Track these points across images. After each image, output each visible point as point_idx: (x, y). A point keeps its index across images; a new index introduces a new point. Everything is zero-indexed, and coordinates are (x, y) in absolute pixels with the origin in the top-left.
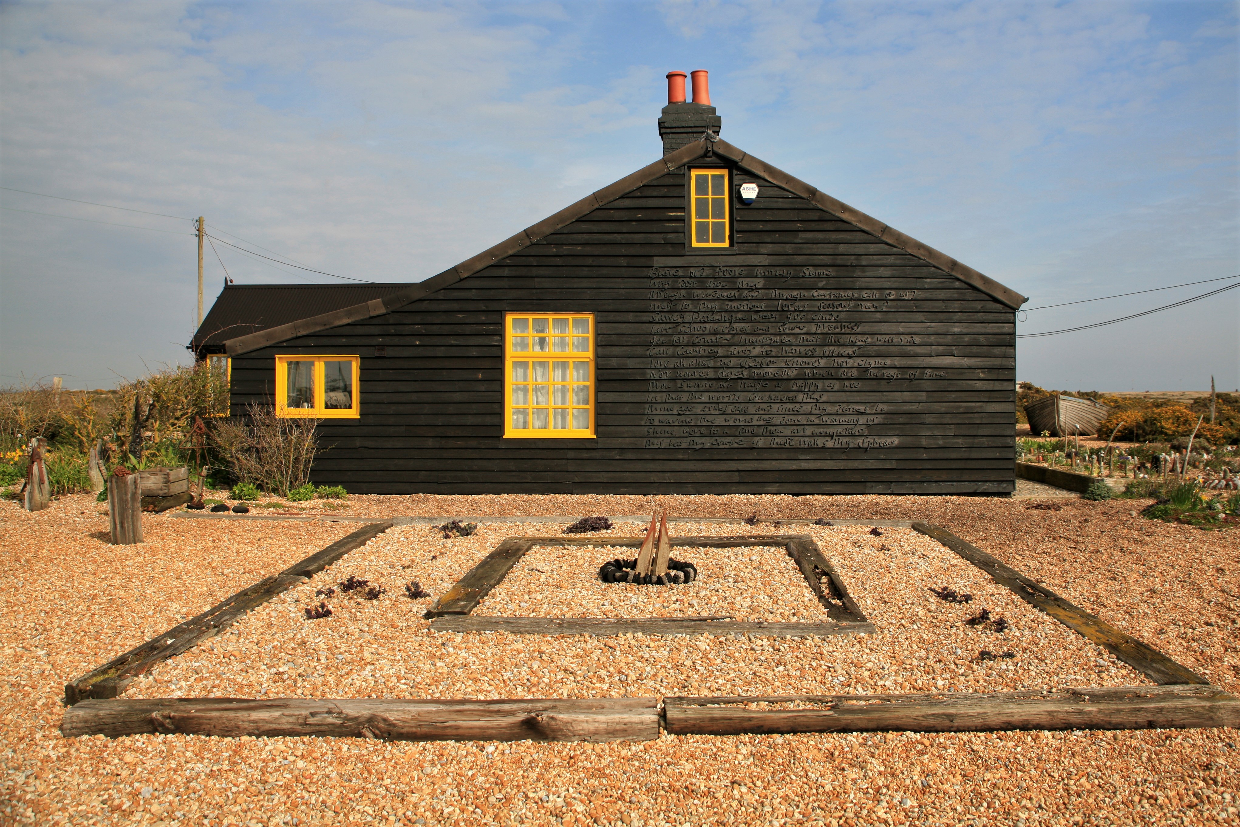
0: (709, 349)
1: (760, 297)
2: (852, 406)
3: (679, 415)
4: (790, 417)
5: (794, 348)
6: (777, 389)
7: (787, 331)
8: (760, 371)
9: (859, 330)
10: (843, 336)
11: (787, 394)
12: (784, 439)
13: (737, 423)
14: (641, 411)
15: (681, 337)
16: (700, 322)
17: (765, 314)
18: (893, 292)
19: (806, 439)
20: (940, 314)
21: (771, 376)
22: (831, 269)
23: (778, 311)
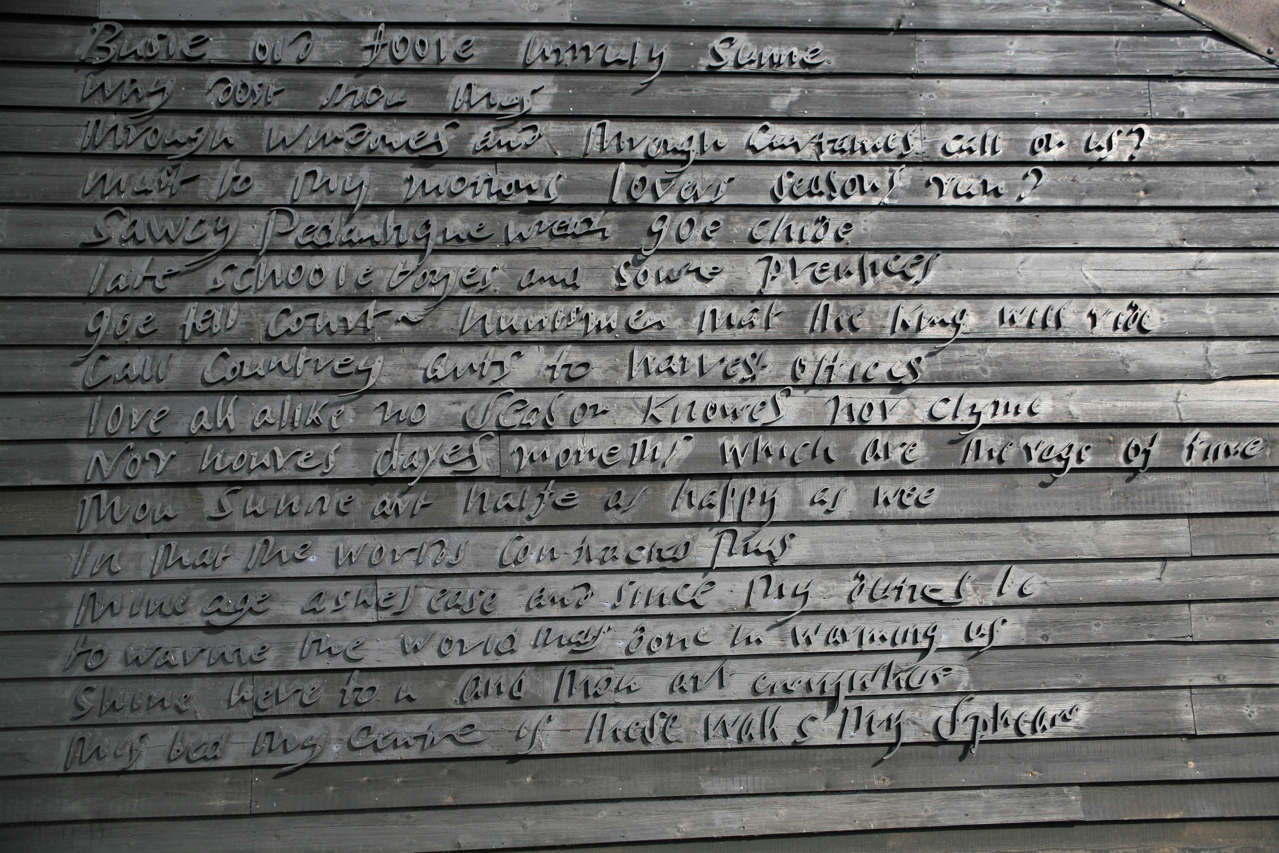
0: (338, 358)
1: (541, 149)
2: (903, 576)
3: (210, 628)
4: (662, 629)
5: (677, 352)
6: (614, 516)
7: (651, 287)
8: (545, 444)
9: (929, 282)
10: (871, 305)
11: (651, 536)
12: (642, 716)
13: (454, 659)
14: (49, 621)
15: (217, 309)
16: (299, 250)
17: (562, 216)
18: (1059, 134)
19: (731, 713)
20: (1237, 218)
21: (590, 467)
22: (818, 42)
23: (612, 206)
